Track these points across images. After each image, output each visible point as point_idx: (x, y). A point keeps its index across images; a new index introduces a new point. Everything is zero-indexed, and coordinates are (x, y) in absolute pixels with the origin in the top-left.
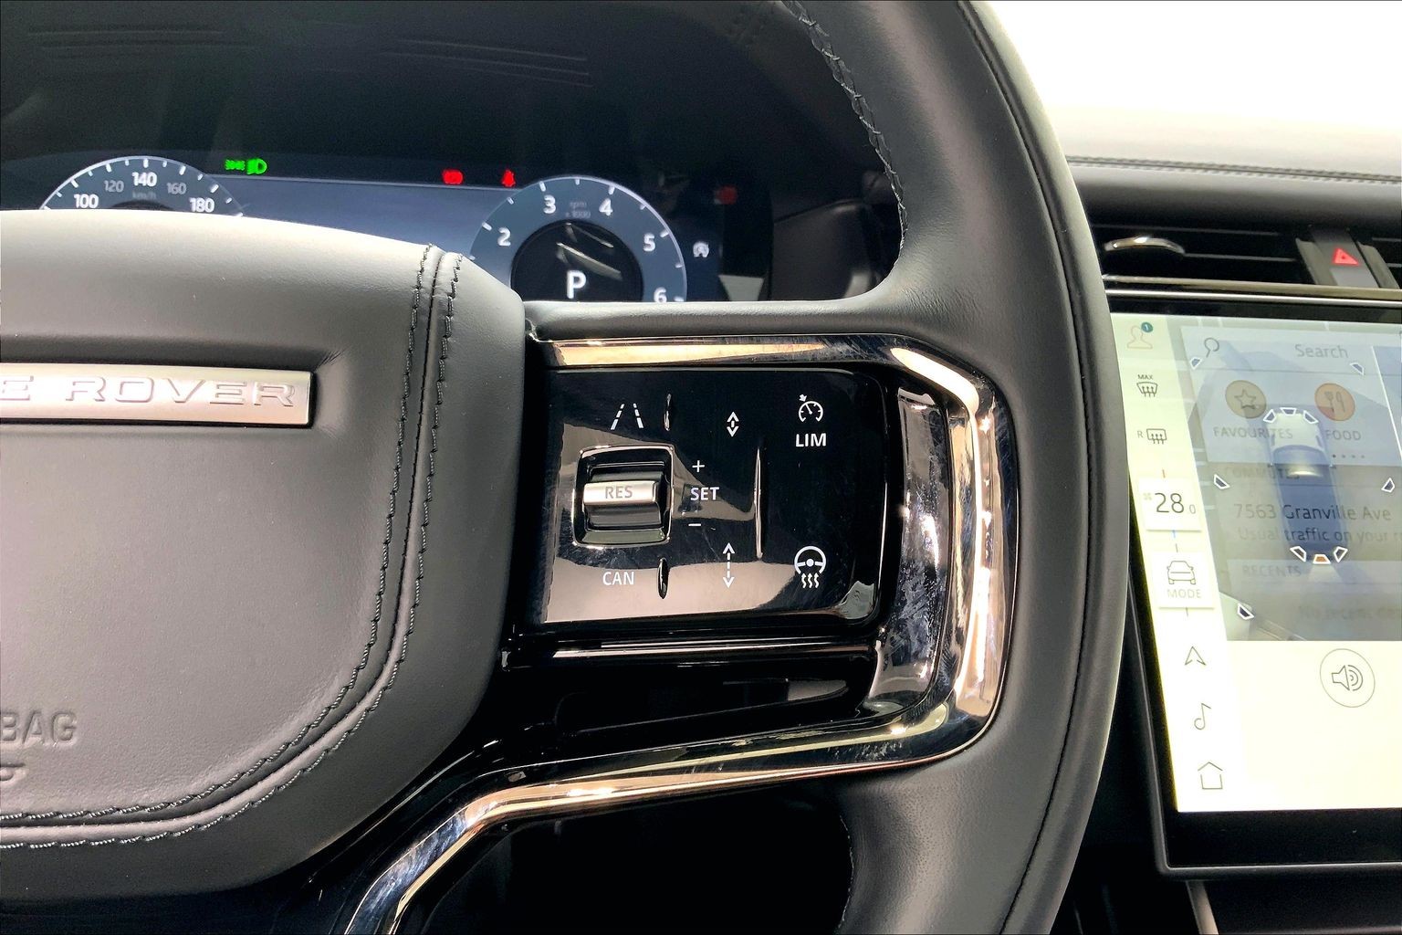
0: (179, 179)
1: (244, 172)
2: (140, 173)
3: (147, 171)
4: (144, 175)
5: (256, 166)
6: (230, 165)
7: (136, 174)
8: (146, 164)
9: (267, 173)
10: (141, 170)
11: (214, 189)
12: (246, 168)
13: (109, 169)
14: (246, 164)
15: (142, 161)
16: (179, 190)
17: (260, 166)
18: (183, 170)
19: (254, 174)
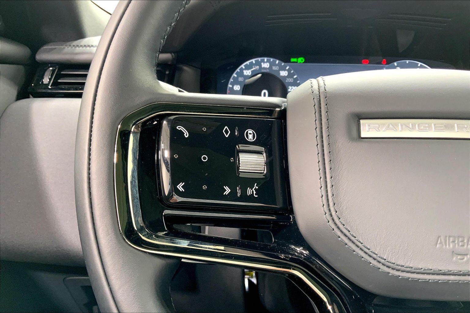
0: (276, 65)
1: (297, 62)
2: (264, 63)
3: (266, 62)
4: (265, 64)
5: (301, 60)
6: (293, 60)
7: (262, 64)
8: (266, 60)
9: (304, 62)
10: (264, 62)
11: (287, 68)
12: (297, 61)
13: (254, 62)
14: (297, 60)
15: (264, 59)
16: (276, 69)
17: (302, 60)
18: (277, 62)
19: (300, 63)
